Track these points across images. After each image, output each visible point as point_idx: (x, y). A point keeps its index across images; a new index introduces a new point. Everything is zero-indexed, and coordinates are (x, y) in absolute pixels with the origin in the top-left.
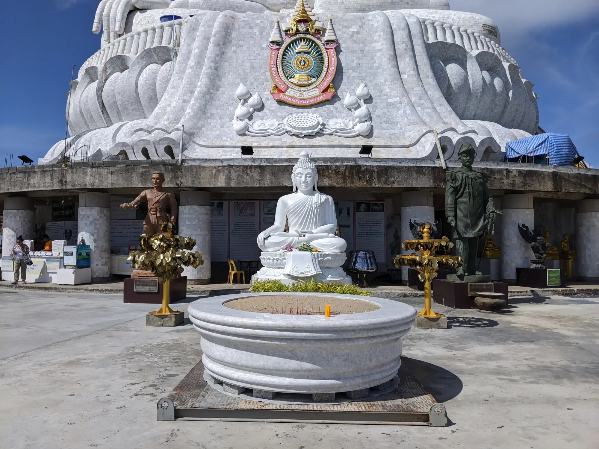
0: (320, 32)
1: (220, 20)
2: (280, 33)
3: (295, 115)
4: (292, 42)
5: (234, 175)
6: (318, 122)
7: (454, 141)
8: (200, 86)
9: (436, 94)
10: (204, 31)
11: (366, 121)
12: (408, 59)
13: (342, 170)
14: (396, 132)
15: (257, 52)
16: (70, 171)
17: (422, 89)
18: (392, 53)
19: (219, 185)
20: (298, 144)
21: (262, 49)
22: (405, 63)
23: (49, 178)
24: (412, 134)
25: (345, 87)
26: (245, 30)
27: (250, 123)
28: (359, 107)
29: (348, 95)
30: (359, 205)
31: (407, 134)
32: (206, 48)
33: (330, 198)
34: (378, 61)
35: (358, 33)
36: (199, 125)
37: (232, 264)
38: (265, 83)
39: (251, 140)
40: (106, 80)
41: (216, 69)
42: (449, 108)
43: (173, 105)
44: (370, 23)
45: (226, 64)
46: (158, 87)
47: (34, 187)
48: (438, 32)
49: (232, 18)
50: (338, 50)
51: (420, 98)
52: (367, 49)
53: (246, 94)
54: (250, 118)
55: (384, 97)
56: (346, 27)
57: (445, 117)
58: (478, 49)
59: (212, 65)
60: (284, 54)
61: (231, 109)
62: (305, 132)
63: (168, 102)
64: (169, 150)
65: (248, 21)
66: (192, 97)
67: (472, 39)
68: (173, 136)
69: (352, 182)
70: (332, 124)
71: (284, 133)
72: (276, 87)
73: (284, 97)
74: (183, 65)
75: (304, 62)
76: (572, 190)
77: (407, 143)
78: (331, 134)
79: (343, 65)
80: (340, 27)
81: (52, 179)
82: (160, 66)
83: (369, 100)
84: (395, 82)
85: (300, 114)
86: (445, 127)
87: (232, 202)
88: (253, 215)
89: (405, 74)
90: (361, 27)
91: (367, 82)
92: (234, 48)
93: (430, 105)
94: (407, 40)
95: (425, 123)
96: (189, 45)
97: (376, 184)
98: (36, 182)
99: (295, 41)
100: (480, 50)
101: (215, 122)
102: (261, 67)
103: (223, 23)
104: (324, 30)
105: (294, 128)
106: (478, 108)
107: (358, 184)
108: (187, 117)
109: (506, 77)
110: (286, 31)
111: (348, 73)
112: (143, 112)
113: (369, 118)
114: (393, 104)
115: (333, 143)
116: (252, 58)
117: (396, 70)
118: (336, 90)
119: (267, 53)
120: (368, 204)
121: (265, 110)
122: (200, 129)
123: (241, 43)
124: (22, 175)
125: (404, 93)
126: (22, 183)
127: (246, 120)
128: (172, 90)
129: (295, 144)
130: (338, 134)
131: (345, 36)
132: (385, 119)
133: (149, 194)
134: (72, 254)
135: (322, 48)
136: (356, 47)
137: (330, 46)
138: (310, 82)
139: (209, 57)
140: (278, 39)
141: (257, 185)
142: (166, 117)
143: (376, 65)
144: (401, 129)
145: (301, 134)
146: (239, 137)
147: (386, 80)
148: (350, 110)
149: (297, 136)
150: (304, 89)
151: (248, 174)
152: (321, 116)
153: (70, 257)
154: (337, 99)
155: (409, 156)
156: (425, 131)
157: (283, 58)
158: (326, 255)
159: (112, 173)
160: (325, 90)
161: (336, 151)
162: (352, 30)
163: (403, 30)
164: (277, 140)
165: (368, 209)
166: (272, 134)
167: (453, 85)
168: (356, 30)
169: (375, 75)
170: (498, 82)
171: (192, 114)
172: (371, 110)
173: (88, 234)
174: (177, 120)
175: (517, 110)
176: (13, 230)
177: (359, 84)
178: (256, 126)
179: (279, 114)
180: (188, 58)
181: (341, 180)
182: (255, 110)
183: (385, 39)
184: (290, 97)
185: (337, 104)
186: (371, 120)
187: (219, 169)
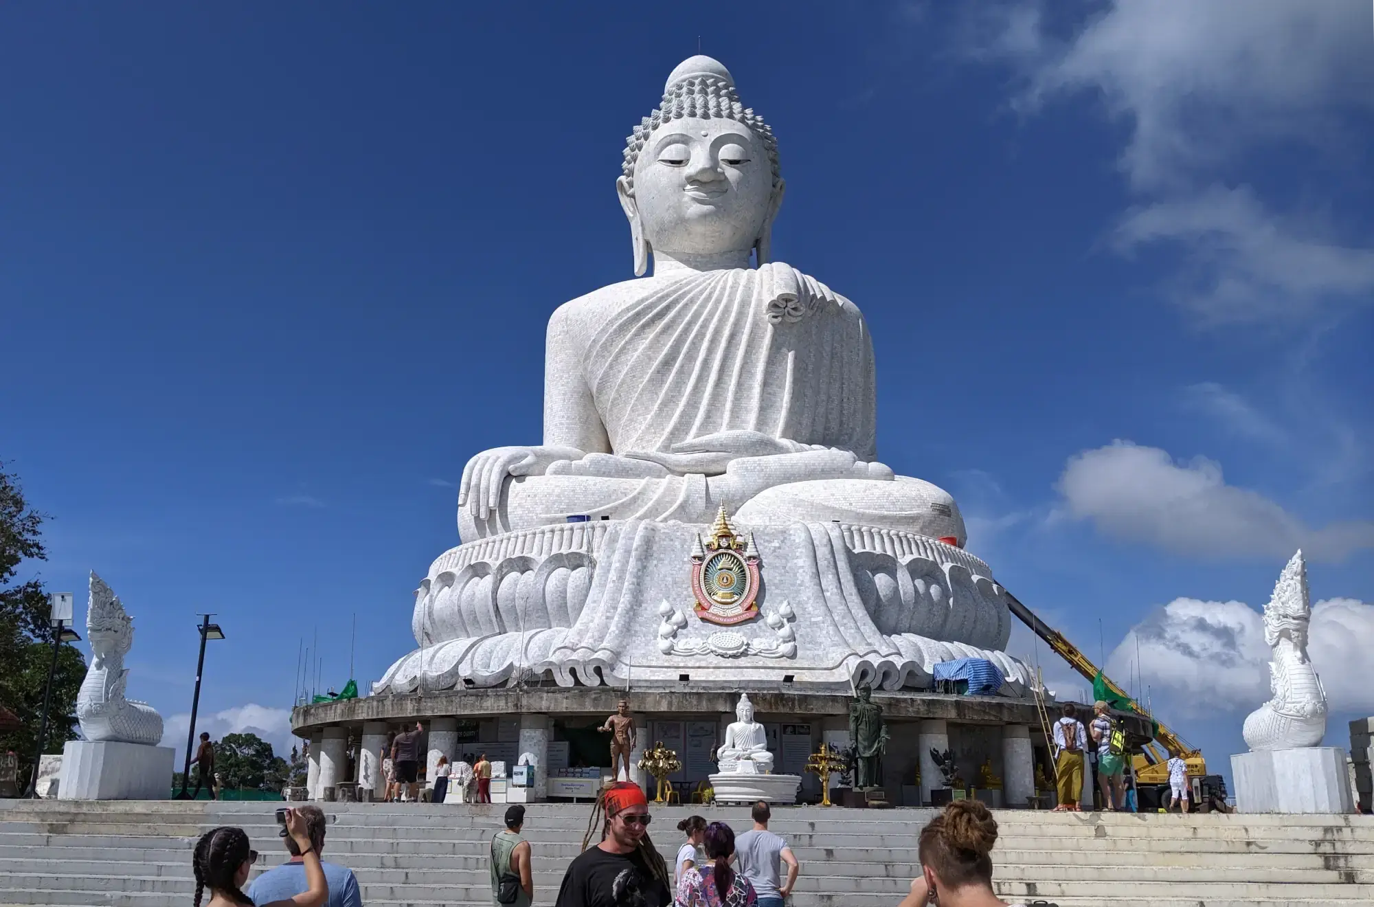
0: (742, 547)
1: (641, 534)
2: (702, 548)
3: (719, 634)
4: (714, 558)
5: (675, 701)
6: (743, 642)
7: (876, 665)
8: (623, 602)
9: (859, 612)
10: (625, 544)
11: (790, 641)
12: (830, 576)
13: (768, 697)
14: (820, 652)
15: (678, 566)
16: (525, 696)
17: (846, 608)
18: (814, 571)
19: (662, 710)
20: (724, 665)
21: (684, 563)
22: (828, 581)
23: (504, 701)
24: (836, 655)
25: (768, 604)
26: (665, 543)
27: (675, 641)
28: (782, 626)
29: (771, 613)
30: (785, 727)
31: (830, 656)
32: (628, 562)
33: (762, 726)
34: (800, 578)
35: (779, 548)
36: (624, 643)
37: (668, 785)
38: (688, 599)
39: (677, 660)
40: (502, 579)
41: (638, 584)
42: (874, 628)
43: (596, 621)
44: (792, 538)
45: (648, 578)
46: (568, 595)
47: (487, 709)
48: (865, 537)
49: (653, 530)
50: (760, 566)
51: (843, 618)
52: (789, 565)
53: (670, 611)
54: (675, 636)
55: (807, 616)
56: (767, 541)
57: (869, 637)
58: (912, 553)
59: (635, 580)
60: (706, 570)
61: (655, 626)
62: (730, 652)
63: (590, 618)
64: (598, 671)
65: (668, 533)
66: (615, 612)
67: (905, 542)
68: (600, 655)
69: (777, 709)
70: (757, 644)
71: (709, 653)
72: (700, 604)
73: (707, 615)
74: (604, 578)
75: (727, 579)
76: (975, 717)
77: (831, 666)
78: (756, 655)
79: (765, 581)
80: (762, 542)
81: (507, 703)
82: (570, 570)
83: (792, 618)
84: (818, 600)
85: (724, 633)
86: (868, 649)
87: (656, 724)
88: (678, 737)
89: (828, 591)
90: (783, 541)
91: (790, 599)
92: (655, 562)
93: (853, 625)
94: (829, 556)
95: (849, 646)
96: (608, 557)
97: (797, 711)
98: (489, 705)
99: (717, 556)
100: (916, 556)
101: (639, 640)
102: (683, 582)
103: (644, 536)
104: (746, 544)
105: (719, 648)
106: (912, 619)
107: (782, 710)
108: (613, 635)
109: (946, 583)
110: (708, 546)
111: (770, 590)
112: (549, 620)
113: (793, 638)
114: (816, 623)
115: (757, 665)
116: (674, 572)
117: (819, 587)
118: (759, 607)
119: (688, 567)
120: (794, 727)
121: (689, 628)
122: (625, 647)
123: (662, 556)
124: (474, 698)
125: (827, 612)
126: (473, 705)
127: (671, 638)
128: (592, 605)
129: (720, 665)
130: (763, 654)
131: (767, 550)
132: (808, 640)
133: (615, 719)
134: (522, 773)
135: (745, 564)
136: (778, 562)
137: (751, 562)
138: (733, 600)
139: (631, 573)
140: (701, 554)
141: (695, 710)
142: (590, 634)
143: (798, 582)
144: (824, 650)
145: (726, 654)
146: (664, 656)
147: (809, 598)
148: (773, 628)
149: (722, 656)
150: (726, 607)
151: (687, 700)
152: (745, 634)
153: (520, 776)
154: (760, 617)
155: (832, 680)
156: (847, 654)
157: (705, 574)
158: (760, 763)
159: (567, 698)
160: (749, 609)
161: (761, 673)
162: (773, 545)
163: (826, 546)
164: (704, 660)
165: (794, 732)
166: (697, 654)
167: (882, 597)
168: (777, 545)
169: (798, 592)
170: (934, 590)
171: (617, 632)
172: (794, 629)
173: (532, 755)
174: (602, 638)
175: (965, 617)
176: (442, 751)
177: (781, 602)
178: (681, 644)
179: (703, 632)
180: (609, 571)
181: (767, 706)
182: (679, 628)
183: (807, 556)
184: (714, 615)
185: (761, 623)
186: (795, 640)
187: (662, 696)
